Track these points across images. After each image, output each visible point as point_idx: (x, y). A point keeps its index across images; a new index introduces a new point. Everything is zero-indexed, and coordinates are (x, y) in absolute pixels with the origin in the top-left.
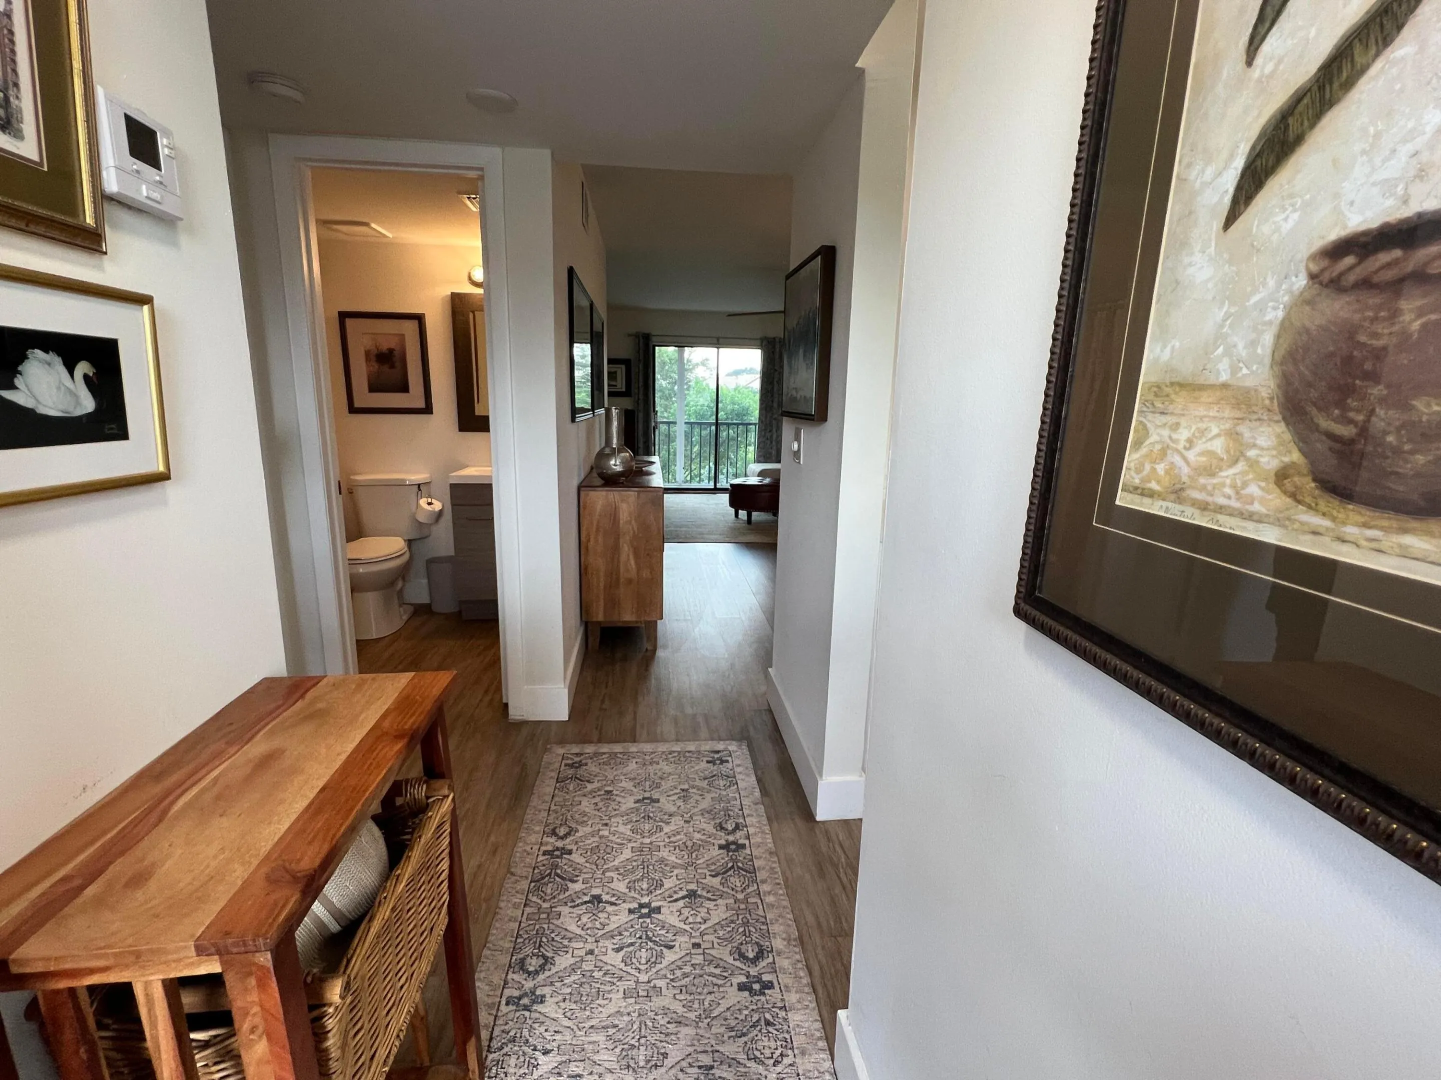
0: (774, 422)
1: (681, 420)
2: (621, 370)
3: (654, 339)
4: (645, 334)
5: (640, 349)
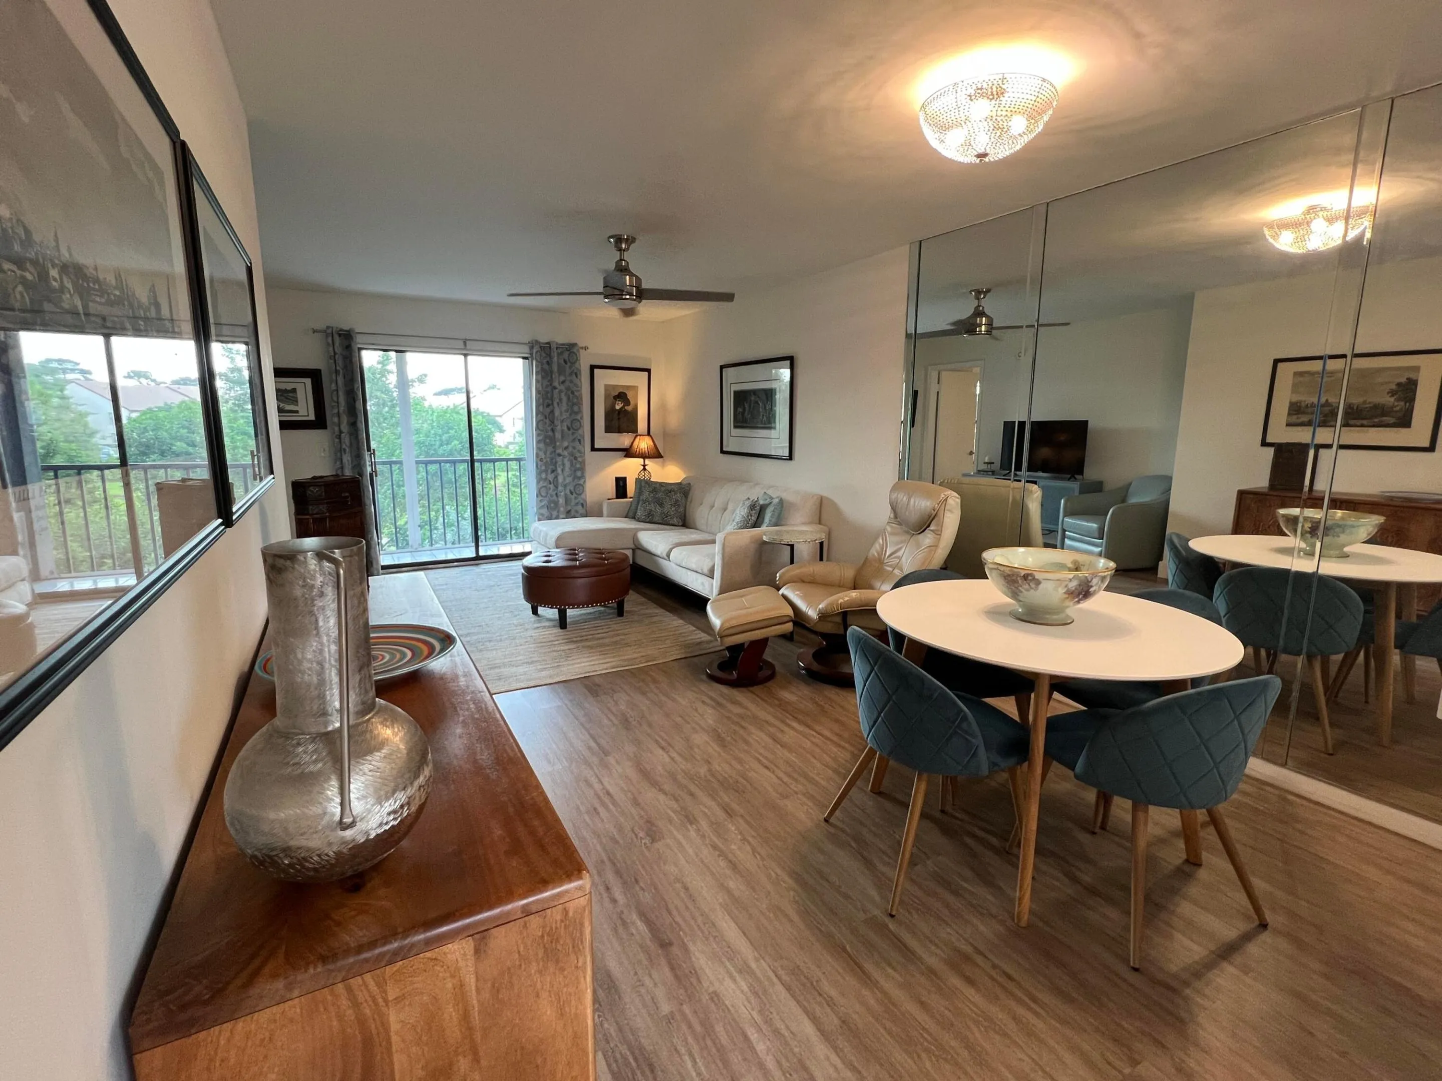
0: (559, 459)
1: (409, 457)
2: (304, 388)
3: (359, 339)
4: (341, 330)
5: (335, 353)
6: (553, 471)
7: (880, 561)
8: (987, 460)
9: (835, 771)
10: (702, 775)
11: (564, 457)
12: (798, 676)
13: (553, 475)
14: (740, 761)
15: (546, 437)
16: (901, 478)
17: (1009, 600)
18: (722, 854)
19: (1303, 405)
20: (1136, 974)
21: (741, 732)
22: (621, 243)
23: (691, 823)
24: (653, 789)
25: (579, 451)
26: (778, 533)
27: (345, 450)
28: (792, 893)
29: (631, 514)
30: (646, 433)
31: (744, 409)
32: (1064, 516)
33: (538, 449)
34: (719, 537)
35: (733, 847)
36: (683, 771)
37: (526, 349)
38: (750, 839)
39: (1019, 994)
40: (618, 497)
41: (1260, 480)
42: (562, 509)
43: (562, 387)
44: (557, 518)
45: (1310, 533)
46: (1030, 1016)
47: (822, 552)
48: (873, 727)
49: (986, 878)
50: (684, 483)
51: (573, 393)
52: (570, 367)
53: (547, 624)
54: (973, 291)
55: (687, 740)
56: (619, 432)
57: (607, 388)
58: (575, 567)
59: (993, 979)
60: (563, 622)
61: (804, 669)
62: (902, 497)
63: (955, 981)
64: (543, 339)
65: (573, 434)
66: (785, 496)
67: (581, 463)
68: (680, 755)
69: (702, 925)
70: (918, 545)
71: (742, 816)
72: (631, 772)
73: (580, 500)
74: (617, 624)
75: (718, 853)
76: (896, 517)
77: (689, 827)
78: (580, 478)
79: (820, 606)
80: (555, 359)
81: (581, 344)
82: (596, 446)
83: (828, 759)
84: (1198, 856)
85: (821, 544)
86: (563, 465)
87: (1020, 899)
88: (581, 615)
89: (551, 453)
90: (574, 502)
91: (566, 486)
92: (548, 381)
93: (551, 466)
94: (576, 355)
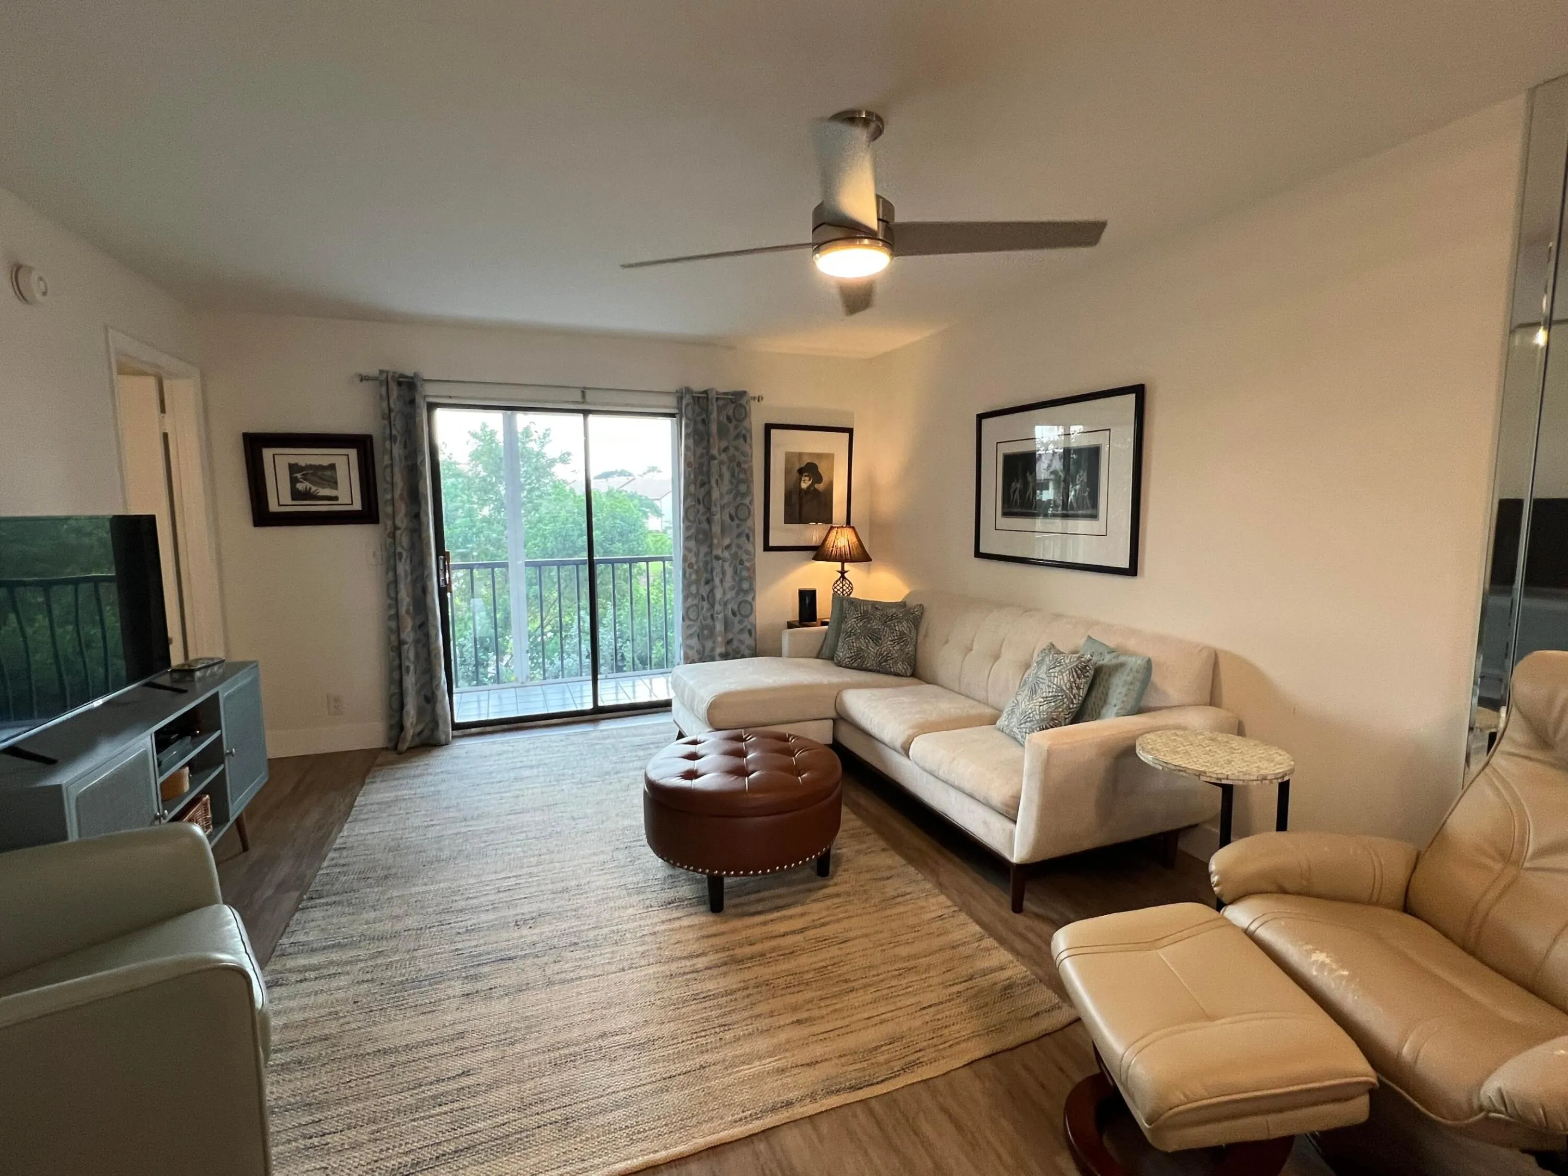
0: (717, 565)
2: (346, 463)
3: (431, 392)
4: (402, 376)
5: (390, 410)
6: (707, 582)
11: (724, 560)
13: (708, 588)
15: (698, 531)
25: (748, 553)
27: (400, 554)
29: (826, 651)
30: (845, 523)
33: (687, 549)
37: (672, 401)
40: (803, 622)
42: (720, 639)
43: (724, 457)
50: (910, 602)
51: (739, 465)
52: (736, 427)
56: (803, 521)
57: (789, 457)
60: (716, 899)
64: (698, 386)
65: (738, 526)
67: (748, 569)
73: (747, 623)
78: (746, 592)
80: (714, 415)
81: (752, 393)
82: (771, 544)
86: (724, 573)
89: (706, 555)
90: (737, 627)
91: (726, 604)
92: (704, 448)
93: (704, 575)
94: (745, 408)
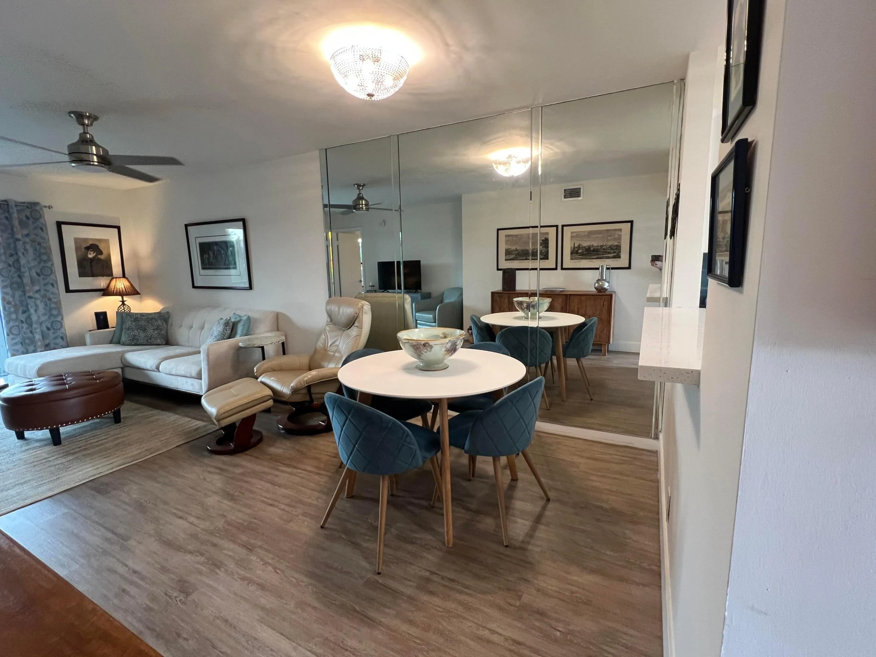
0: (30, 302)
6: (24, 312)
7: (325, 349)
8: (371, 284)
9: (320, 492)
10: (221, 526)
11: (36, 299)
12: (280, 435)
13: (25, 315)
14: (249, 507)
15: (12, 284)
16: (330, 296)
17: (416, 360)
18: (250, 581)
19: (510, 250)
20: (508, 549)
21: (245, 485)
22: (83, 119)
23: (219, 569)
24: (180, 553)
25: (53, 293)
26: (249, 340)
28: (310, 587)
29: (115, 339)
30: (121, 275)
31: (209, 255)
32: (416, 312)
34: (203, 349)
35: (258, 572)
36: (203, 530)
38: (270, 561)
39: (459, 588)
40: (99, 328)
41: (498, 287)
42: (39, 344)
43: (27, 240)
44: (35, 351)
45: (526, 308)
46: (466, 598)
47: (284, 349)
48: (350, 456)
49: (425, 527)
50: (163, 312)
51: (39, 244)
52: (34, 223)
53: (38, 444)
54: (356, 184)
55: (202, 504)
56: (93, 276)
57: (77, 241)
58: (65, 390)
59: (444, 586)
60: (56, 439)
61: (283, 429)
62: (334, 308)
63: (425, 598)
65: (44, 279)
66: (250, 314)
67: (56, 303)
68: (198, 518)
69: (246, 644)
70: (349, 337)
71: (260, 547)
72: (154, 545)
73: (59, 333)
74: (115, 430)
75: (246, 582)
76: (331, 320)
77: (218, 571)
78: (56, 316)
79: (292, 385)
80: (15, 215)
81: (44, 203)
82: (71, 289)
83: (313, 485)
84: (516, 475)
85: (283, 343)
86: (37, 306)
87: (447, 533)
88: (75, 430)
89: (20, 296)
90: (52, 336)
91: (41, 324)
92: (9, 234)
93: (21, 309)
94: (39, 212)
